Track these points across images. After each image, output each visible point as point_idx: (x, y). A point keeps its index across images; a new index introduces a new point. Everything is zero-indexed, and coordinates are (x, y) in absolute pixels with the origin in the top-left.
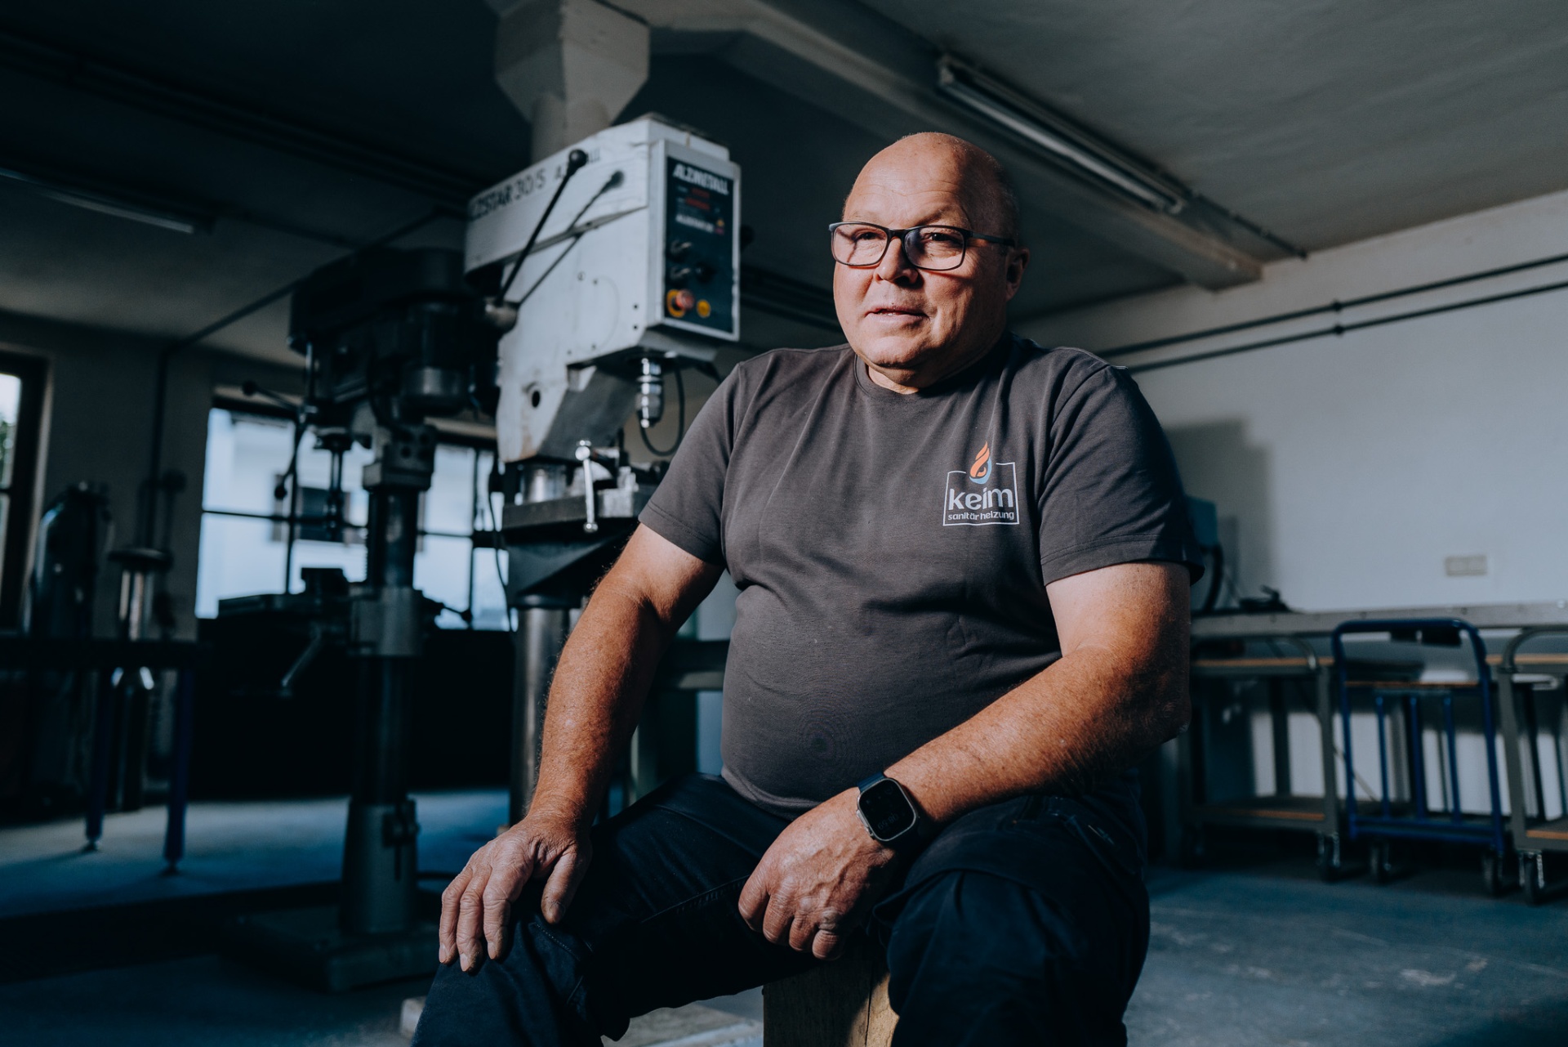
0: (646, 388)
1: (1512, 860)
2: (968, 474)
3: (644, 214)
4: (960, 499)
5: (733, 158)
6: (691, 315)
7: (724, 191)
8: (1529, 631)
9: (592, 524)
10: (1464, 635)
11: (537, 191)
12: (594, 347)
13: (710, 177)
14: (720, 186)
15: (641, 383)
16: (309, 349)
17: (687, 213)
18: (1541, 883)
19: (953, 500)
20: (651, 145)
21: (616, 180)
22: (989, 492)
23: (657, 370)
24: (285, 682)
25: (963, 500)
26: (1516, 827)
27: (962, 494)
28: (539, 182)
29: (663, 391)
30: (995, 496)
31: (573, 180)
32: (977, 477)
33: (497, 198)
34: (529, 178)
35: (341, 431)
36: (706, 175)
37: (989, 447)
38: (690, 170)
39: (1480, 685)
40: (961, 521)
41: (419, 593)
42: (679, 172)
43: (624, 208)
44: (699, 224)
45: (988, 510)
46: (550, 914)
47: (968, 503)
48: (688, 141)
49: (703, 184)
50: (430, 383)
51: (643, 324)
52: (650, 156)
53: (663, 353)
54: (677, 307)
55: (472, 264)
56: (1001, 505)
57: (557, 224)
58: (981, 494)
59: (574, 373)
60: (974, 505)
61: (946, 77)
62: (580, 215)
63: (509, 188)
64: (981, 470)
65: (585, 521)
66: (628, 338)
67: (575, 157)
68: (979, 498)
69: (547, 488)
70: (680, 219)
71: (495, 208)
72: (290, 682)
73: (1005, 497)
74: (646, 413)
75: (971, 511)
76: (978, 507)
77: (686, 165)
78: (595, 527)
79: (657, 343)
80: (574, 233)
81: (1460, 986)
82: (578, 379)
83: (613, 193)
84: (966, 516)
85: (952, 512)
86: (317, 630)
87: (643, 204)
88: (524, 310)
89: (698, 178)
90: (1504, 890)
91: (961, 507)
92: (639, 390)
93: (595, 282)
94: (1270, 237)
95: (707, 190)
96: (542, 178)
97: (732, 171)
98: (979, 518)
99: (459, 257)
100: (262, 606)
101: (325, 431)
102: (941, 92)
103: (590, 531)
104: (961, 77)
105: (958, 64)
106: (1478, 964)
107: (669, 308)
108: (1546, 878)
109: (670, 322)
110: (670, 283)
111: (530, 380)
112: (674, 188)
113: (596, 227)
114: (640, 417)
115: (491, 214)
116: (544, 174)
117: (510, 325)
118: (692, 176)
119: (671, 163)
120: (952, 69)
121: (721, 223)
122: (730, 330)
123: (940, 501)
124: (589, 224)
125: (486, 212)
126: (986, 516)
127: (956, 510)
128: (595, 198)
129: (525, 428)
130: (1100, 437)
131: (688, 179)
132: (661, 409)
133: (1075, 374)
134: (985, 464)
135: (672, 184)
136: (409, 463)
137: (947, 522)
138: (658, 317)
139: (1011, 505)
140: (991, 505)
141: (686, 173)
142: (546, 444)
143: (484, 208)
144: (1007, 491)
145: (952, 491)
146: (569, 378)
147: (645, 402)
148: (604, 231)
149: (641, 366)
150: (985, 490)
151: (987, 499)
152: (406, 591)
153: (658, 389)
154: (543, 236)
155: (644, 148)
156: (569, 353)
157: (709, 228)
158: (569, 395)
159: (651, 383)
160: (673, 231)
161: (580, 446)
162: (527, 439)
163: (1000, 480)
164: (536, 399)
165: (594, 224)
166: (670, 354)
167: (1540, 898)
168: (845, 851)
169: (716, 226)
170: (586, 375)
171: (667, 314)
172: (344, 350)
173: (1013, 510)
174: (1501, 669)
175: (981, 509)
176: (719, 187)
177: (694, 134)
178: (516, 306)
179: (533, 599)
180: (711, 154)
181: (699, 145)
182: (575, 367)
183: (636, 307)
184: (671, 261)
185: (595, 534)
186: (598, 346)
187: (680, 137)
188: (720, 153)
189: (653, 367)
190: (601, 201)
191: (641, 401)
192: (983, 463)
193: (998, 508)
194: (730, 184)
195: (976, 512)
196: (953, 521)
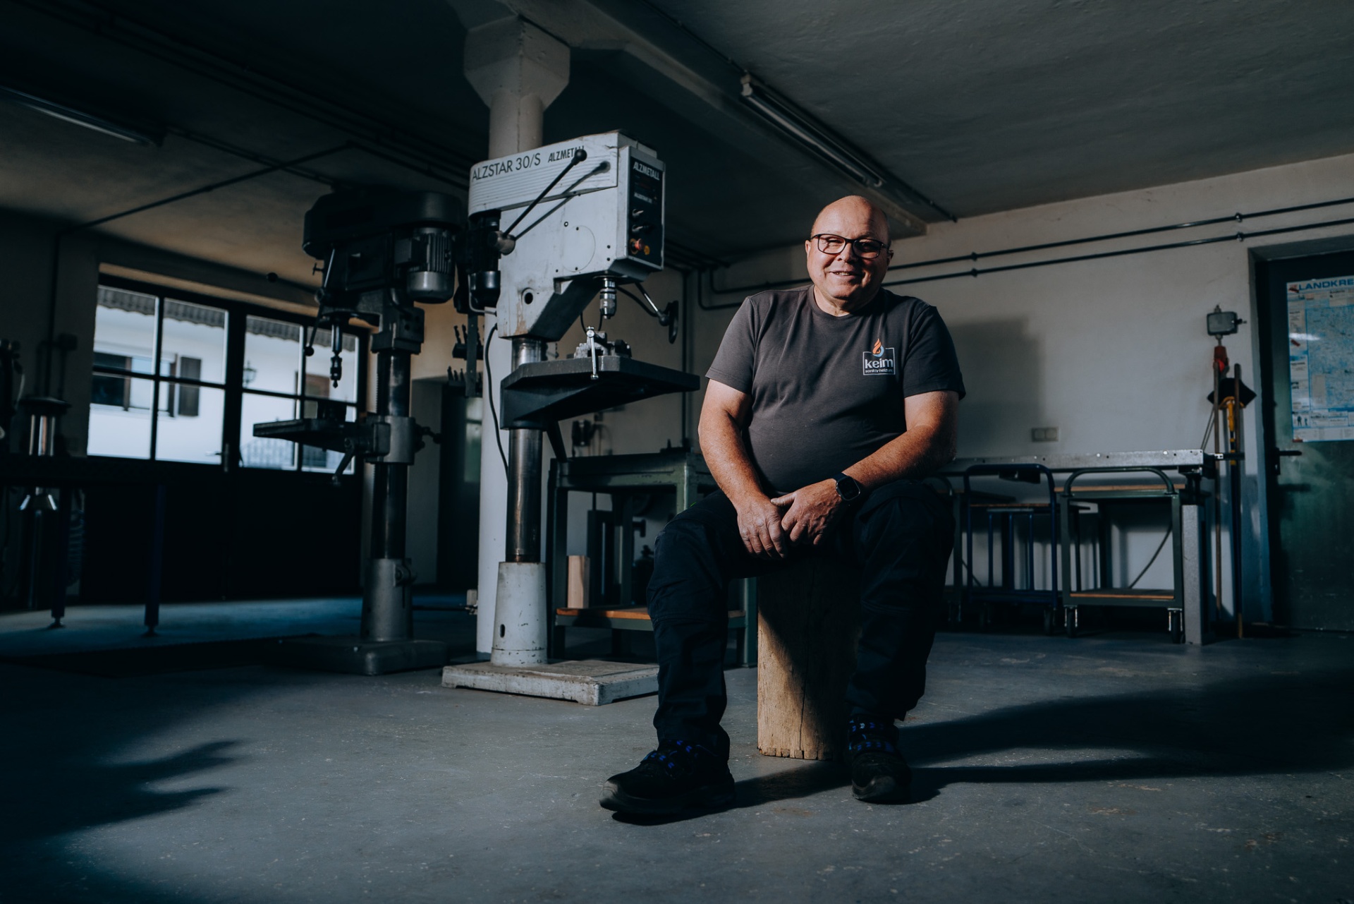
0: (606, 296)
2: (872, 353)
3: (616, 190)
5: (659, 157)
6: (640, 254)
7: (658, 179)
9: (595, 375)
10: (1044, 477)
11: (534, 167)
12: (576, 269)
13: (651, 170)
14: (656, 176)
15: (603, 292)
17: (640, 192)
18: (1076, 625)
19: (867, 364)
20: (619, 147)
21: (602, 167)
22: (883, 360)
23: (613, 285)
25: (871, 364)
27: (871, 361)
28: (537, 162)
29: (616, 298)
30: (886, 362)
32: (876, 354)
33: (499, 166)
34: (529, 157)
35: (348, 310)
36: (649, 169)
37: (880, 341)
38: (641, 165)
39: (1050, 505)
40: (871, 373)
41: (415, 421)
42: (636, 166)
43: (601, 186)
44: (645, 199)
45: (883, 368)
47: (874, 365)
48: (637, 147)
49: (648, 174)
50: (427, 281)
51: (613, 258)
52: (618, 155)
53: (621, 275)
54: (635, 249)
55: (476, 208)
56: (888, 366)
57: (559, 189)
58: (879, 361)
59: (558, 284)
60: (876, 366)
61: (747, 91)
62: (573, 186)
63: (512, 162)
64: (878, 351)
65: (589, 374)
66: (601, 265)
67: (578, 152)
68: (878, 363)
69: (529, 354)
70: (636, 195)
71: (498, 173)
73: (890, 362)
74: (605, 311)
75: (875, 369)
77: (640, 162)
78: (598, 377)
79: (618, 270)
80: (567, 195)
82: (560, 286)
83: (601, 176)
84: (873, 371)
85: (866, 369)
86: (351, 444)
87: (615, 185)
88: (518, 242)
89: (645, 170)
91: (871, 367)
92: (602, 297)
93: (577, 229)
94: (935, 206)
95: (649, 177)
96: (538, 159)
97: (659, 165)
98: (879, 371)
101: (331, 310)
102: (744, 100)
103: (593, 380)
104: (757, 92)
105: (756, 83)
107: (630, 248)
108: (1079, 621)
109: (631, 258)
110: (631, 235)
111: (526, 285)
112: (634, 177)
113: (579, 195)
114: (602, 312)
116: (538, 156)
117: (509, 251)
118: (642, 169)
119: (632, 161)
120: (751, 85)
121: (655, 198)
122: (660, 265)
123: (860, 364)
124: (575, 192)
126: (882, 371)
127: (869, 368)
128: (586, 177)
129: (520, 317)
130: (929, 337)
131: (640, 171)
132: (615, 308)
134: (879, 349)
135: (633, 173)
136: (408, 334)
137: (865, 373)
138: (623, 254)
139: (892, 366)
140: (884, 366)
141: (639, 167)
142: (535, 327)
143: (488, 172)
144: (891, 360)
145: (866, 360)
146: (555, 287)
147: (606, 304)
149: (604, 282)
150: (881, 359)
151: (882, 363)
152: (405, 419)
153: (613, 296)
154: (550, 193)
155: (615, 150)
156: (557, 271)
157: (650, 201)
158: (555, 296)
159: (609, 293)
160: (633, 204)
162: (523, 323)
163: (887, 355)
164: (529, 299)
166: (626, 276)
167: (1075, 634)
168: (831, 504)
169: (653, 200)
170: (565, 286)
171: (629, 253)
172: (358, 255)
173: (893, 368)
174: (1063, 496)
175: (879, 368)
176: (654, 175)
177: (640, 142)
178: (514, 239)
179: (519, 423)
180: (649, 154)
181: (642, 148)
182: (558, 281)
183: (609, 247)
184: (632, 221)
185: (596, 380)
186: (579, 269)
187: (634, 144)
188: (653, 154)
189: (610, 282)
190: (587, 180)
191: (604, 303)
192: (878, 348)
193: (886, 367)
194: (660, 173)
195: (877, 369)
196: (868, 373)
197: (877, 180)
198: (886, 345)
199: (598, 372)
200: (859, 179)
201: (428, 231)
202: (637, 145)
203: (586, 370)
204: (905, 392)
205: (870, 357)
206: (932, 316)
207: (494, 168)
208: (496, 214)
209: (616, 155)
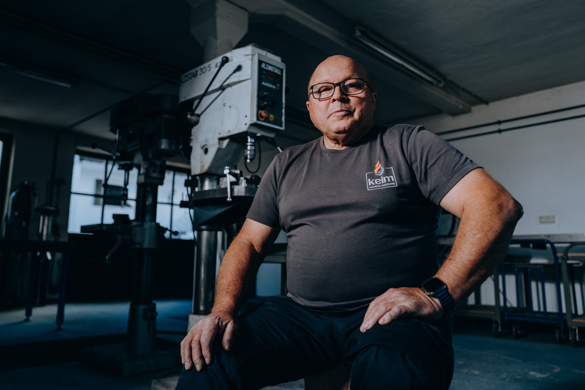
0: (249, 148)
1: (566, 330)
3: (250, 81)
5: (282, 61)
6: (267, 120)
7: (280, 73)
8: (573, 244)
9: (230, 198)
10: (548, 245)
11: (208, 72)
12: (229, 131)
13: (275, 68)
14: (278, 72)
15: (248, 145)
16: (118, 131)
17: (266, 82)
18: (578, 339)
20: (253, 55)
21: (239, 68)
22: (384, 178)
23: (253, 141)
24: (107, 258)
26: (568, 318)
28: (209, 69)
29: (255, 148)
30: (387, 179)
31: (223, 68)
33: (192, 75)
34: (205, 67)
35: (129, 162)
36: (273, 67)
37: (380, 162)
38: (267, 65)
39: (554, 264)
41: (159, 224)
42: (263, 66)
43: (242, 79)
44: (270, 86)
46: (226, 347)
49: (272, 70)
50: (164, 145)
51: (249, 123)
52: (252, 60)
53: (256, 134)
54: (262, 117)
55: (182, 100)
56: (389, 181)
57: (216, 85)
59: (221, 142)
61: (358, 33)
62: (225, 81)
63: (197, 71)
64: (379, 171)
65: (227, 197)
66: (244, 128)
67: (224, 59)
69: (209, 185)
70: (263, 83)
71: (191, 78)
72: (109, 257)
73: (390, 178)
74: (249, 157)
78: (231, 200)
79: (254, 130)
80: (222, 88)
81: (551, 378)
82: (223, 143)
83: (238, 73)
86: (120, 238)
87: (249, 77)
88: (202, 117)
89: (270, 68)
90: (563, 341)
92: (246, 148)
93: (230, 107)
94: (475, 96)
95: (273, 73)
96: (210, 68)
97: (282, 66)
99: (177, 97)
100: (98, 229)
101: (122, 163)
102: (356, 39)
103: (229, 201)
104: (364, 34)
105: (363, 29)
106: (557, 370)
107: (259, 117)
108: (579, 337)
109: (259, 122)
110: (259, 107)
111: (204, 144)
113: (231, 86)
114: (246, 158)
115: (190, 81)
116: (210, 66)
117: (197, 123)
118: (268, 68)
119: (260, 62)
120: (360, 31)
121: (278, 85)
122: (281, 126)
124: (228, 85)
125: (188, 80)
126: (384, 185)
128: (231, 75)
129: (202, 162)
131: (266, 68)
132: (254, 155)
135: (260, 70)
136: (155, 175)
138: (255, 120)
139: (393, 180)
140: (385, 182)
141: (266, 66)
142: (210, 168)
143: (187, 79)
146: (219, 143)
148: (234, 87)
149: (247, 139)
152: (153, 223)
153: (253, 148)
154: (211, 89)
155: (250, 57)
156: (220, 134)
157: (274, 87)
158: (219, 149)
159: (251, 145)
160: (261, 88)
161: (226, 169)
162: (203, 166)
164: (206, 151)
165: (230, 85)
166: (259, 135)
167: (577, 345)
169: (276, 87)
170: (226, 142)
171: (258, 119)
172: (131, 132)
173: (394, 182)
174: (563, 258)
176: (277, 71)
177: (268, 52)
178: (199, 116)
179: (204, 227)
180: (275, 60)
181: (270, 56)
182: (222, 139)
183: (246, 116)
184: (260, 98)
186: (231, 131)
187: (264, 53)
188: (278, 59)
189: (252, 139)
190: (232, 77)
191: (247, 152)
192: (379, 168)
194: (282, 70)
195: (380, 185)
196: (371, 189)
197: (440, 82)
199: (232, 197)
200: (430, 83)
202: (266, 54)
207: (189, 76)
208: (191, 102)
209: (250, 59)
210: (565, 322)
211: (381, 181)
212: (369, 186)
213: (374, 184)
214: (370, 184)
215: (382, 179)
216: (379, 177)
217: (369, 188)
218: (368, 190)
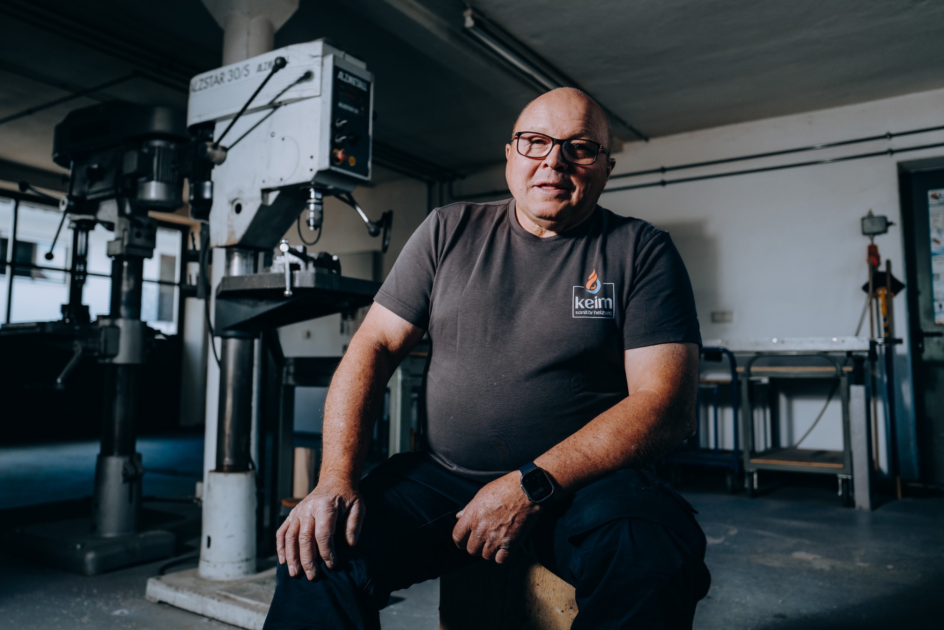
0: (312, 207)
1: (742, 474)
2: (585, 288)
3: (318, 100)
4: (582, 303)
5: (368, 69)
6: (345, 165)
7: (365, 89)
8: (759, 355)
9: (289, 291)
10: (725, 355)
11: (243, 78)
12: (282, 179)
13: (358, 80)
14: (363, 87)
15: (310, 203)
16: (72, 163)
17: (344, 102)
18: (755, 485)
19: (578, 303)
20: (324, 57)
21: (307, 77)
22: (599, 299)
23: (319, 196)
24: (59, 380)
25: (583, 303)
26: (746, 456)
27: (583, 300)
28: (246, 72)
29: (322, 208)
30: (603, 302)
31: (275, 75)
32: (590, 290)
33: (214, 79)
34: (238, 69)
35: (91, 217)
36: (355, 79)
37: (596, 272)
38: (347, 75)
39: (732, 382)
40: (583, 315)
41: (145, 323)
42: (341, 75)
43: (305, 95)
44: (351, 109)
45: (598, 310)
46: (350, 540)
47: (587, 305)
48: (344, 57)
49: (354, 84)
50: (154, 191)
51: (316, 169)
52: (322, 64)
53: (326, 186)
54: (338, 160)
55: (194, 118)
56: (606, 307)
57: (262, 100)
58: (594, 300)
59: (265, 195)
60: (590, 306)
61: (469, 23)
62: (279, 96)
63: (223, 74)
64: (593, 285)
65: (285, 289)
66: (305, 175)
67: (279, 62)
68: (592, 302)
69: (241, 264)
70: (340, 105)
71: (212, 85)
72: (63, 380)
73: (608, 301)
74: (312, 222)
75: (588, 309)
76: (592, 307)
77: (345, 72)
78: (291, 293)
79: (323, 181)
80: (273, 106)
81: (727, 544)
82: (268, 197)
83: (303, 85)
84: (585, 312)
85: (578, 310)
86: (78, 347)
87: (318, 94)
88: (230, 153)
89: (351, 80)
90: (738, 490)
91: (582, 307)
92: (308, 208)
93: (283, 139)
94: (631, 129)
95: (356, 88)
96: (248, 70)
97: (367, 76)
98: (593, 313)
99: (183, 112)
100: (38, 330)
101: (77, 217)
102: (466, 31)
103: (287, 296)
104: (478, 24)
105: (477, 16)
106: (733, 532)
107: (333, 159)
108: (759, 484)
109: (334, 168)
110: (334, 145)
111: (235, 196)
112: (337, 85)
113: (287, 105)
114: (309, 225)
115: (209, 89)
116: (248, 68)
117: (221, 162)
118: (348, 79)
119: (336, 70)
120: (473, 18)
121: (362, 109)
122: (367, 175)
123: (570, 303)
124: (280, 103)
125: (205, 88)
126: (598, 313)
127: (580, 309)
128: (288, 88)
129: (230, 226)
130: (659, 272)
131: (345, 80)
132: (321, 219)
133: (645, 235)
134: (595, 284)
135: (337, 83)
136: (139, 241)
137: (575, 315)
138: (325, 164)
139: (611, 307)
140: (600, 307)
141: (344, 77)
142: (245, 237)
143: (204, 85)
144: (609, 299)
145: (577, 298)
146: (263, 198)
147: (312, 215)
148: (289, 106)
149: (310, 193)
150: (596, 297)
151: (598, 303)
152: (137, 322)
153: (319, 207)
154: (251, 107)
155: (319, 59)
156: (265, 182)
157: (356, 111)
158: (263, 208)
159: (315, 204)
160: (336, 113)
161: (282, 243)
162: (232, 233)
163: (605, 292)
164: (238, 209)
165: (283, 103)
166: (331, 187)
167: (754, 494)
168: (514, 508)
169: (360, 111)
170: (272, 197)
171: (332, 163)
172: (95, 166)
173: (612, 310)
174: (743, 375)
175: (594, 308)
176: (360, 85)
177: (348, 52)
178: (226, 150)
179: (231, 333)
180: (358, 66)
181: (350, 59)
182: (266, 191)
183: (312, 157)
184: (335, 131)
185: (289, 297)
186: (284, 179)
187: (341, 54)
188: (362, 65)
189: (317, 194)
190: (292, 89)
191: (309, 215)
192: (594, 282)
193: (603, 309)
194: (368, 84)
195: (591, 310)
196: (578, 315)
198: (604, 279)
199: (292, 288)
201: (157, 143)
202: (344, 56)
203: (281, 286)
204: (627, 342)
205: (582, 293)
206: (663, 244)
207: (208, 81)
208: (210, 125)
209: (320, 63)
210: (741, 463)
211: (594, 304)
212: (575, 310)
213: (584, 308)
214: (577, 307)
215: (596, 300)
216: (592, 297)
217: (575, 313)
218: (573, 317)
